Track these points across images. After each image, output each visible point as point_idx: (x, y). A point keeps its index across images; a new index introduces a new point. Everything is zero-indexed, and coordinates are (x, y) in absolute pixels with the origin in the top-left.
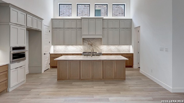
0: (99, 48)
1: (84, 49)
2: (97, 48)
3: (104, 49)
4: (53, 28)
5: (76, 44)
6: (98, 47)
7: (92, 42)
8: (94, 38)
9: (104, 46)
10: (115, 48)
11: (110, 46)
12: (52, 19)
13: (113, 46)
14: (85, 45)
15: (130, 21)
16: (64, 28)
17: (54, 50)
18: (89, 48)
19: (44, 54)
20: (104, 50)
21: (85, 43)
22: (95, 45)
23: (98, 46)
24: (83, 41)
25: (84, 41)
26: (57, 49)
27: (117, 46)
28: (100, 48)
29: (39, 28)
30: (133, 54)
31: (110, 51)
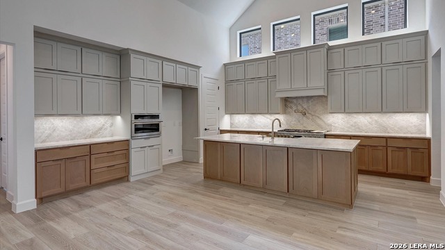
0: (324, 122)
1: (287, 124)
2: (320, 122)
3: (338, 122)
4: (226, 82)
5: (268, 112)
6: (321, 119)
7: (305, 107)
8: (312, 97)
9: (335, 115)
10: (370, 120)
11: (355, 115)
12: (225, 65)
13: (363, 115)
14: (289, 113)
15: (422, 38)
16: (245, 80)
17: (232, 124)
18: (299, 121)
19: (206, 129)
20: (336, 125)
21: (289, 110)
22: (313, 113)
23: (321, 117)
24: (286, 106)
25: (288, 104)
26: (236, 121)
27: (378, 115)
28: (325, 120)
29: (192, 83)
30: (429, 140)
31: (353, 128)
